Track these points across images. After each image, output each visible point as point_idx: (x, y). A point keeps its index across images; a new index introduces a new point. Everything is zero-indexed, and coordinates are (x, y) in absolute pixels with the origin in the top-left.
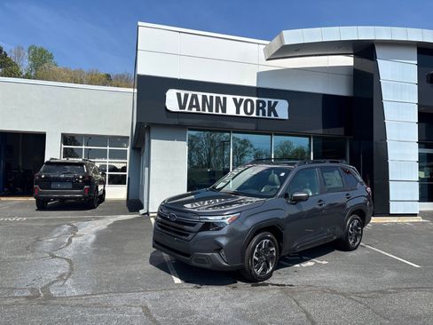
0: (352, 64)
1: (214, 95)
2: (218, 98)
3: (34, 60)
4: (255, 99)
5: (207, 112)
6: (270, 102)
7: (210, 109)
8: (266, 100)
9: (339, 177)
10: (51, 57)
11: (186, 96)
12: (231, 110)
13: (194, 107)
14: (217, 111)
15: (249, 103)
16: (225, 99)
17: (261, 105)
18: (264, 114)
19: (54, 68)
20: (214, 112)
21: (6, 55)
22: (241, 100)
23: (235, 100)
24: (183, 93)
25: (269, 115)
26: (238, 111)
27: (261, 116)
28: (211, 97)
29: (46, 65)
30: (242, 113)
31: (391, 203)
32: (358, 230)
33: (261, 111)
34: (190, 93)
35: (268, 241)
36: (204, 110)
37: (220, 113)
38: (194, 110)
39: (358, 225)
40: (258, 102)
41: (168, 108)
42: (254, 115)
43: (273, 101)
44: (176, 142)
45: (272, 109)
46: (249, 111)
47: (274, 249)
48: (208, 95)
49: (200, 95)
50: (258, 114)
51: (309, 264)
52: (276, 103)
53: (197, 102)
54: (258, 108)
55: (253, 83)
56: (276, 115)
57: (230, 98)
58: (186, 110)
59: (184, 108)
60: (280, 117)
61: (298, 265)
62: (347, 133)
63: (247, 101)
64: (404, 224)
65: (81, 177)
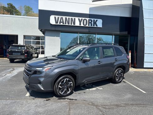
0: (132, 3)
1: (70, 17)
2: (72, 19)
3: (26, 10)
4: (88, 19)
5: (67, 24)
6: (94, 20)
7: (69, 23)
8: (93, 19)
9: (113, 51)
10: (31, 9)
11: (58, 18)
12: (77, 24)
13: (62, 22)
14: (71, 24)
15: (85, 21)
16: (75, 19)
17: (90, 21)
18: (91, 25)
19: (33, 13)
20: (70, 25)
21: (16, 9)
22: (82, 19)
23: (79, 19)
24: (57, 17)
25: (94, 25)
26: (80, 24)
27: (90, 26)
28: (69, 18)
29: (30, 12)
30: (82, 25)
31: (144, 63)
32: (121, 75)
33: (90, 24)
34: (60, 17)
35: (68, 79)
36: (66, 23)
37: (73, 25)
38: (62, 24)
39: (121, 72)
40: (89, 20)
41: (51, 23)
42: (87, 26)
43: (95, 20)
44: (55, 37)
45: (95, 23)
46: (85, 24)
47: (72, 83)
48: (68, 17)
49: (64, 17)
50: (89, 25)
51: (94, 89)
52: (97, 21)
53: (63, 20)
54: (89, 23)
55: (87, 12)
56: (97, 26)
57: (77, 19)
58: (58, 24)
59: (58, 23)
60: (98, 27)
61: (88, 90)
62: (129, 33)
63: (84, 20)
64: (150, 72)
65: (24, 51)
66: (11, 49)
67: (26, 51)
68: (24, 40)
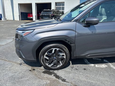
47: (64, 54)
65: (50, 15)
66: (42, 13)
67: (52, 16)
68: (56, 6)
